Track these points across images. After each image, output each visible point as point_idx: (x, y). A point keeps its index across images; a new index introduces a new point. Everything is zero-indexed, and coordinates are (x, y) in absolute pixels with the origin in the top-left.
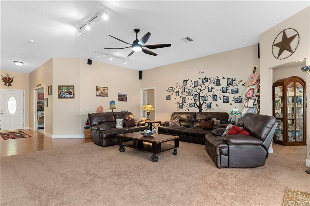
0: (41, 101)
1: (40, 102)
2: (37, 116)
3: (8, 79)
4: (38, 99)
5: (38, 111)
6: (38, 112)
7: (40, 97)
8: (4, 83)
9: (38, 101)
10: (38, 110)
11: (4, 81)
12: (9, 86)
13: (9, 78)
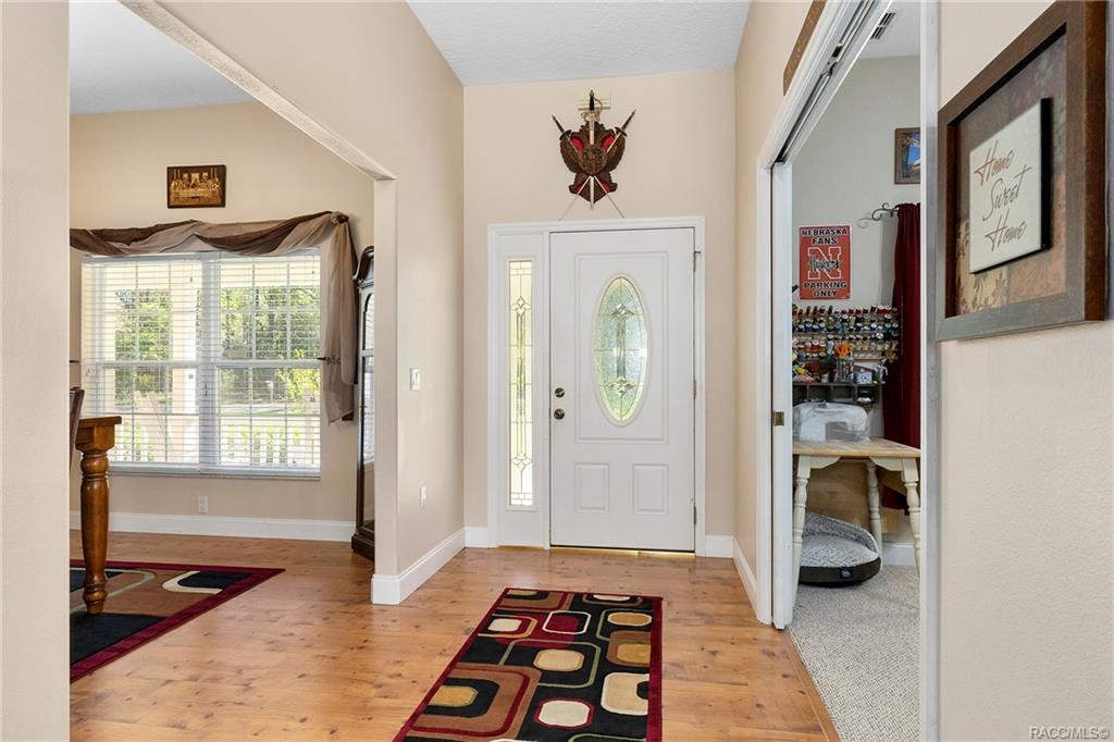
0: (825, 304)
1: (818, 312)
2: (796, 458)
3: (592, 142)
4: (804, 288)
5: (796, 402)
6: (806, 409)
7: (823, 265)
8: (571, 177)
9: (803, 305)
10: (801, 394)
11: (571, 162)
12: (599, 195)
13: (599, 128)
